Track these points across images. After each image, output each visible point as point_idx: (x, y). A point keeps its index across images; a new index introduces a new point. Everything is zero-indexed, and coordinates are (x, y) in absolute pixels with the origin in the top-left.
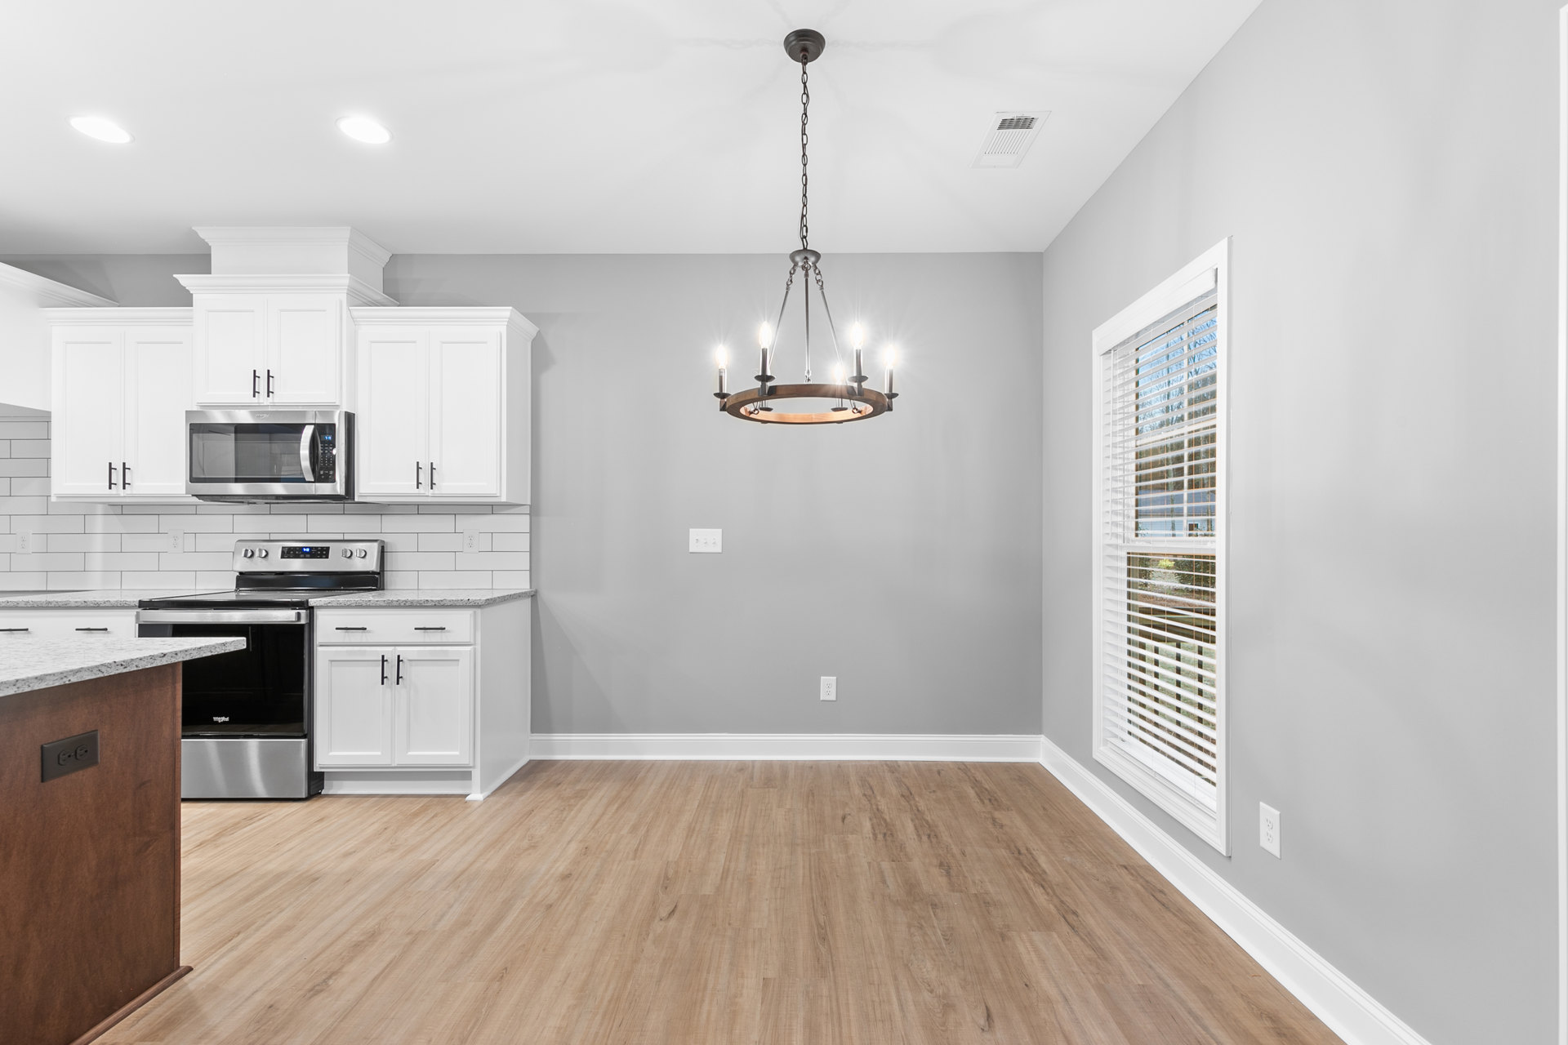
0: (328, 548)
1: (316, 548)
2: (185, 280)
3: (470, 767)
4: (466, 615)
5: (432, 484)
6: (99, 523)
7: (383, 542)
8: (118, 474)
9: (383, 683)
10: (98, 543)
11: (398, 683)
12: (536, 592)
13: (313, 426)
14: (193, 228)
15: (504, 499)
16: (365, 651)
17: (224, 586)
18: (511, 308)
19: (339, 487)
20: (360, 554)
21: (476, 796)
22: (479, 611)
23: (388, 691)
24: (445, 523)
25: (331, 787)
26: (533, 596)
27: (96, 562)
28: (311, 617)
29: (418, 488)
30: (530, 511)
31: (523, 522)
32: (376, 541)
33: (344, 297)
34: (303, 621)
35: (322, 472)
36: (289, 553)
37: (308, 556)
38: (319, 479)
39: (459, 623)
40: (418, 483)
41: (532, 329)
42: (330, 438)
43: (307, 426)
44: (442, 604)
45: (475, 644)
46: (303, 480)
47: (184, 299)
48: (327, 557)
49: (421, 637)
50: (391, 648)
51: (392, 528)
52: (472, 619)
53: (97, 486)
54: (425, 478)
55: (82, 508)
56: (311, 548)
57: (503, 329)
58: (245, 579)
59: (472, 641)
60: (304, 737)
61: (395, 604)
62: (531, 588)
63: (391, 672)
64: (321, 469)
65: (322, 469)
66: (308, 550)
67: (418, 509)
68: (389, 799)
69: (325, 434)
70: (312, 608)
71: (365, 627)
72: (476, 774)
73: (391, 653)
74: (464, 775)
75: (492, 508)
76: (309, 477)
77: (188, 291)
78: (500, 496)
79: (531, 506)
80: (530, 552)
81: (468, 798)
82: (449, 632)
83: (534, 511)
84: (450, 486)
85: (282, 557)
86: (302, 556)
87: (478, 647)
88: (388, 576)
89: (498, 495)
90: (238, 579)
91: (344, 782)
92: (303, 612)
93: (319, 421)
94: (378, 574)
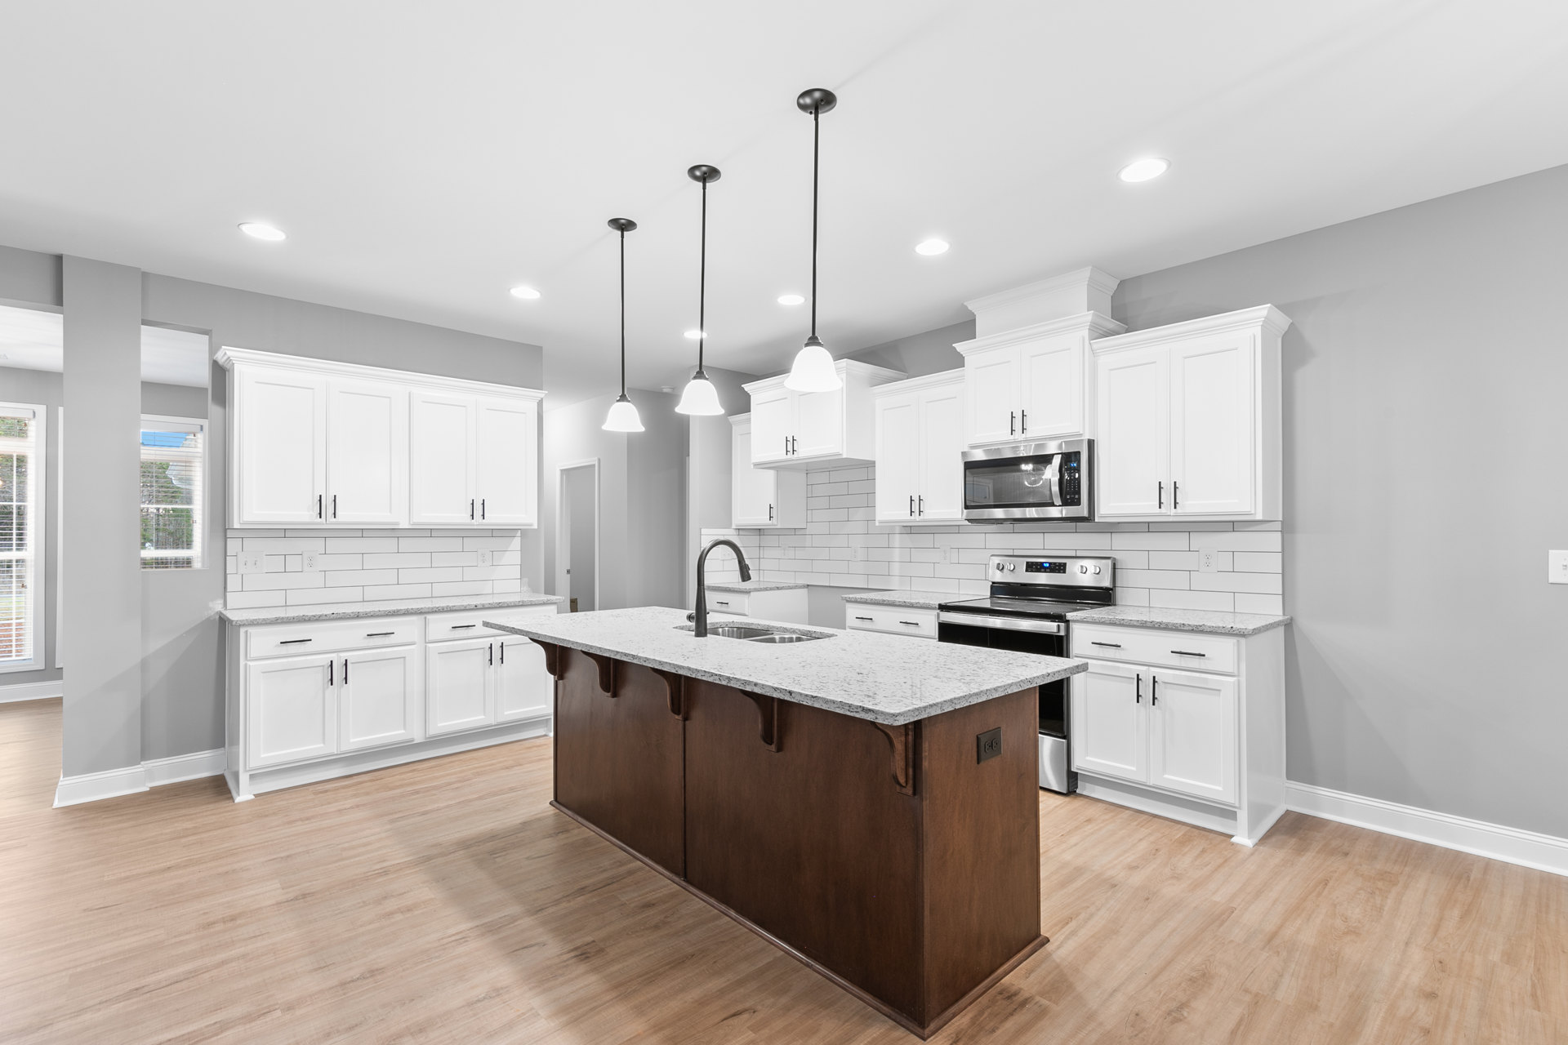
0: (1065, 564)
1: (1055, 563)
2: (960, 347)
3: (1235, 807)
4: (1230, 643)
5: (1175, 503)
6: (897, 540)
7: (1114, 559)
8: (915, 504)
9: (1138, 702)
10: (896, 555)
11: (1154, 704)
12: (1292, 619)
13: (1060, 456)
14: (965, 304)
15: (1259, 517)
16: (1119, 667)
17: (980, 594)
18: (1269, 305)
19: (1082, 510)
20: (1095, 570)
21: (1244, 839)
22: (1243, 641)
23: (1143, 710)
24: (1179, 541)
25: (1084, 789)
26: (1289, 625)
27: (896, 569)
28: (1068, 629)
29: (1160, 507)
30: (1282, 528)
31: (1274, 540)
32: (1108, 558)
33: (1086, 333)
34: (1062, 633)
35: (1068, 497)
36: (1032, 567)
37: (1048, 570)
38: (1065, 503)
39: (1221, 652)
40: (1160, 503)
41: (1283, 321)
42: (1075, 465)
43: (1055, 456)
44: (1201, 629)
45: (1238, 676)
46: (1053, 505)
47: (958, 361)
48: (1064, 572)
49: (1177, 660)
50: (1145, 668)
51: (1121, 546)
52: (1236, 648)
53: (903, 514)
54: (1167, 497)
55: (889, 530)
56: (1050, 564)
57: (1258, 331)
58: (998, 589)
59: (1236, 673)
60: (1064, 738)
61: (1148, 624)
62: (1284, 614)
63: (1146, 692)
64: (1067, 493)
65: (1070, 492)
66: (1048, 565)
67: (1149, 527)
68: (1145, 817)
69: (1071, 462)
70: (1068, 621)
71: (1119, 644)
72: (1243, 816)
73: (1147, 674)
74: (1229, 814)
75: (1233, 525)
76: (1058, 501)
77: (962, 355)
78: (1255, 514)
79: (1282, 522)
80: (1283, 574)
81: (1233, 840)
82: (1209, 659)
83: (1288, 528)
84: (1193, 505)
85: (1027, 571)
86: (1043, 570)
87: (1243, 679)
88: (1119, 591)
89: (1253, 512)
90: (992, 587)
91: (1097, 787)
92: (1062, 625)
93: (1064, 450)
94: (1111, 589)
